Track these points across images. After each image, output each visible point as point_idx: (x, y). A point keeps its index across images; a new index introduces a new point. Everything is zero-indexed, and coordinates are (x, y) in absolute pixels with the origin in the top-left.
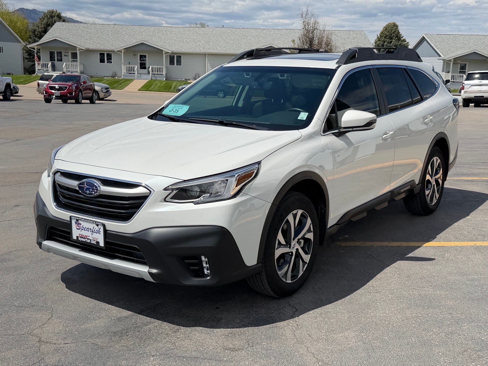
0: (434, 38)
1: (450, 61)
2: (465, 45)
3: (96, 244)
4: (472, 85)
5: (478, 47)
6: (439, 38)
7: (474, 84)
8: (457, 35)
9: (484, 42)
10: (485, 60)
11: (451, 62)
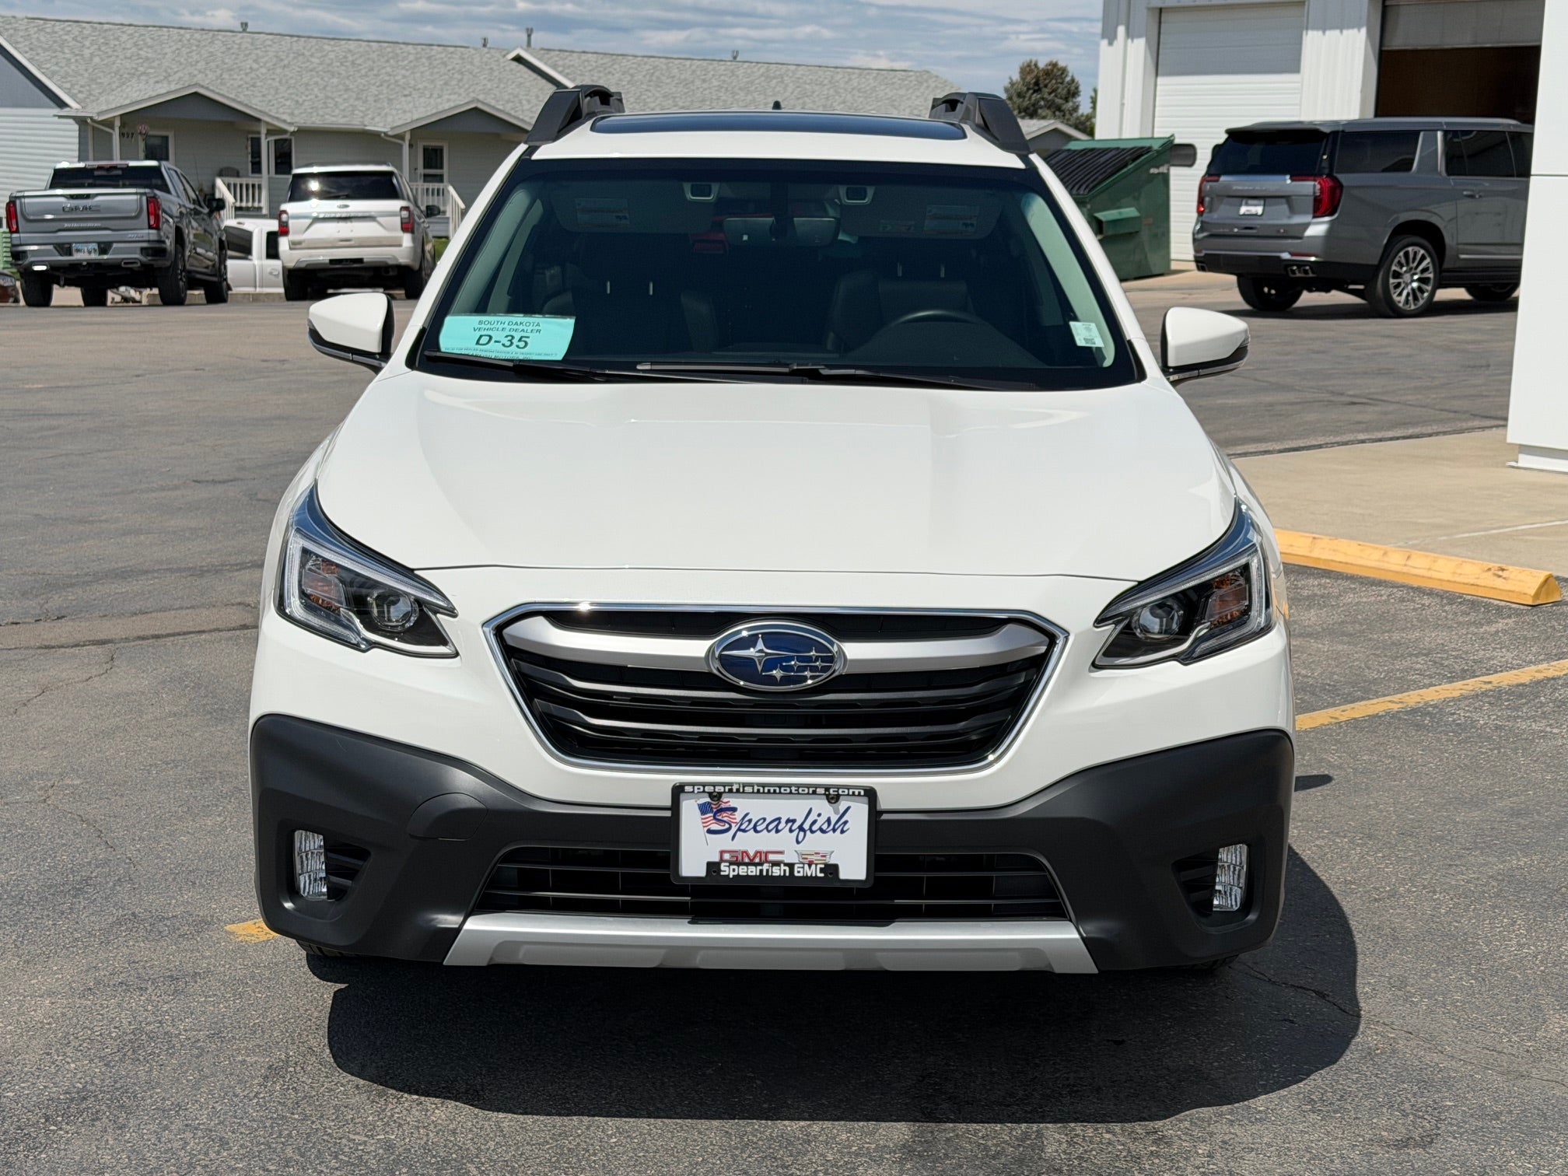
0: (21, 33)
1: (109, 123)
2: (145, 65)
3: (822, 875)
4: (316, 220)
5: (196, 72)
6: (42, 33)
7: (321, 216)
8: (106, 27)
9: (212, 54)
10: (232, 123)
11: (113, 129)
